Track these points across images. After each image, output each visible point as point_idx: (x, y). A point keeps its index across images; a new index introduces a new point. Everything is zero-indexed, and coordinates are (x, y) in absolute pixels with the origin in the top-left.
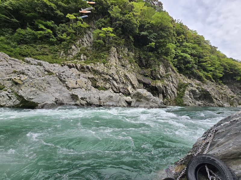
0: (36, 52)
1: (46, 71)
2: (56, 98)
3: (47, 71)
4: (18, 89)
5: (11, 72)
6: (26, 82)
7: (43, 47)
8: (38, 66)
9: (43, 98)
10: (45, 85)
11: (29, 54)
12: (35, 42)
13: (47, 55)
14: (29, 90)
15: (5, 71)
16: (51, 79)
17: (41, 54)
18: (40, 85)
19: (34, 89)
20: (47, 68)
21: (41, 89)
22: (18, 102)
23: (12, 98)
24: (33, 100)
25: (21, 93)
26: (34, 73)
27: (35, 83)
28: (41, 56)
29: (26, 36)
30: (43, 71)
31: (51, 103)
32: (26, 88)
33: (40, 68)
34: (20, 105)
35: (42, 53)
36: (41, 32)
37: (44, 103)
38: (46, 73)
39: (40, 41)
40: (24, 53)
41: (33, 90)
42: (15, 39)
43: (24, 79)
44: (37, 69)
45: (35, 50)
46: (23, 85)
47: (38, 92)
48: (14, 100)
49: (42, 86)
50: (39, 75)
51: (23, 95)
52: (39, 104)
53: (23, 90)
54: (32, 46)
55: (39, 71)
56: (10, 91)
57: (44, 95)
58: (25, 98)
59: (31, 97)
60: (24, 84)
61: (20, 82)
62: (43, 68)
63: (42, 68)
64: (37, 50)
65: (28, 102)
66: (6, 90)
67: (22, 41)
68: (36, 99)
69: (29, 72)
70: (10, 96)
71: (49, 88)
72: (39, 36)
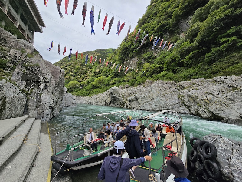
0: (225, 65)
1: (230, 87)
2: (240, 114)
3: (232, 87)
4: (208, 106)
5: (205, 93)
6: (212, 101)
7: (231, 57)
8: (222, 85)
9: (227, 113)
10: (227, 102)
11: (219, 70)
12: (222, 57)
13: (238, 63)
14: (215, 107)
15: (201, 94)
16: (235, 94)
17: (230, 65)
18: (223, 102)
19: (219, 106)
20: (230, 84)
21: (224, 105)
22: (210, 115)
23: (206, 113)
24: (219, 115)
25: (210, 109)
26: (218, 92)
27: (218, 101)
28: (231, 67)
29: (213, 56)
30: (227, 88)
31: (235, 118)
32: (213, 105)
33: (224, 86)
34: (212, 118)
35: (232, 63)
36: (224, 45)
37: (228, 118)
38: (231, 88)
39: (226, 53)
40: (215, 71)
41: (217, 107)
42: (206, 62)
43: (210, 99)
44: (221, 88)
45: (224, 64)
46: (211, 104)
47: (222, 109)
48: (208, 114)
49: (224, 103)
50: (224, 92)
51: (212, 110)
52: (224, 118)
53: (211, 107)
54: (220, 61)
55: (223, 88)
56: (204, 108)
57: (228, 111)
58: (214, 113)
59: (218, 112)
60: (210, 102)
61: (208, 102)
62: (227, 85)
63: (225, 86)
64: (226, 63)
65: (216, 115)
66: (202, 107)
67: (211, 62)
68: (222, 114)
69: (214, 92)
70: (205, 111)
71: (232, 104)
72: (224, 50)
